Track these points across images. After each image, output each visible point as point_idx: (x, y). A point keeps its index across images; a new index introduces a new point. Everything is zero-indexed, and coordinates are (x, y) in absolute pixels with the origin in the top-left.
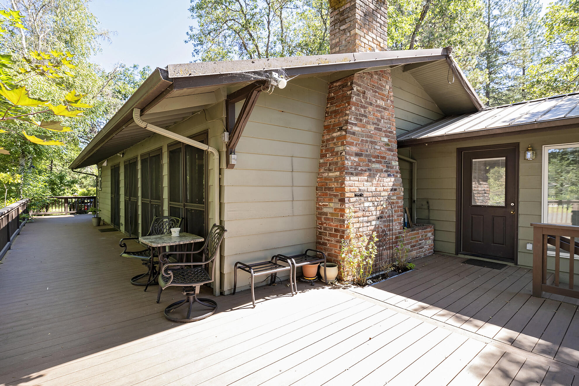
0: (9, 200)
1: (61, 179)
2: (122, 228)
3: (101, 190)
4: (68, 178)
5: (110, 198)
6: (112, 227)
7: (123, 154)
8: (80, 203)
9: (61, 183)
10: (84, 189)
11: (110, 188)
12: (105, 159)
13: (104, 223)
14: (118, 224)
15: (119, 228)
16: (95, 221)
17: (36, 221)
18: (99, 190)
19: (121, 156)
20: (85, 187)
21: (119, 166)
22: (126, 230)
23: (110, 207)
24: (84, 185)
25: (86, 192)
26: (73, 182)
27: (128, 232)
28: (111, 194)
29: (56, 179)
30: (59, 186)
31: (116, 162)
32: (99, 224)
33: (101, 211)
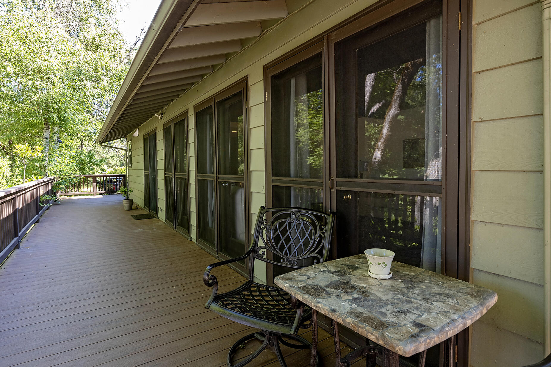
0: (30, 178)
1: (90, 159)
2: (162, 215)
3: (131, 167)
4: (97, 157)
5: (143, 175)
6: (146, 212)
7: (162, 114)
8: (109, 183)
9: (90, 162)
10: (112, 169)
11: (143, 163)
12: (136, 128)
13: (136, 207)
14: (155, 209)
15: (157, 214)
16: (126, 203)
17: (64, 202)
18: (129, 167)
19: (160, 117)
20: (112, 167)
21: (156, 132)
22: (167, 218)
23: (143, 186)
24: (111, 165)
25: (114, 171)
26: (101, 161)
27: (171, 221)
28: (145, 170)
29: (85, 159)
30: (89, 165)
31: (150, 128)
32: (131, 209)
33: (132, 191)
